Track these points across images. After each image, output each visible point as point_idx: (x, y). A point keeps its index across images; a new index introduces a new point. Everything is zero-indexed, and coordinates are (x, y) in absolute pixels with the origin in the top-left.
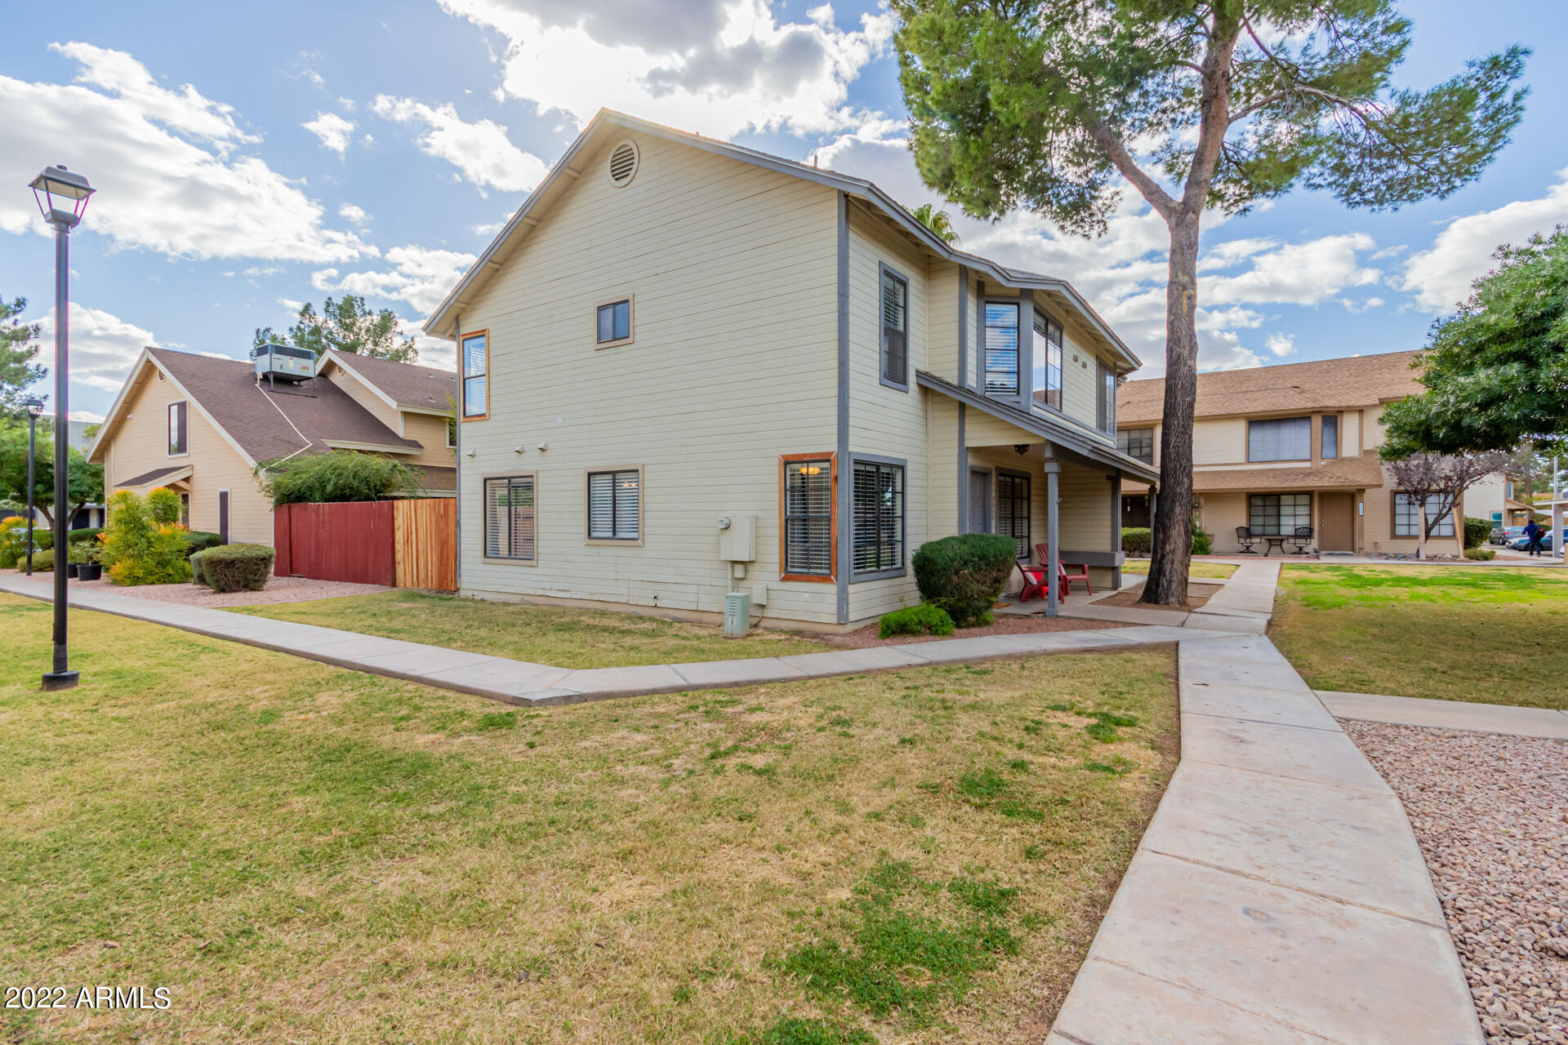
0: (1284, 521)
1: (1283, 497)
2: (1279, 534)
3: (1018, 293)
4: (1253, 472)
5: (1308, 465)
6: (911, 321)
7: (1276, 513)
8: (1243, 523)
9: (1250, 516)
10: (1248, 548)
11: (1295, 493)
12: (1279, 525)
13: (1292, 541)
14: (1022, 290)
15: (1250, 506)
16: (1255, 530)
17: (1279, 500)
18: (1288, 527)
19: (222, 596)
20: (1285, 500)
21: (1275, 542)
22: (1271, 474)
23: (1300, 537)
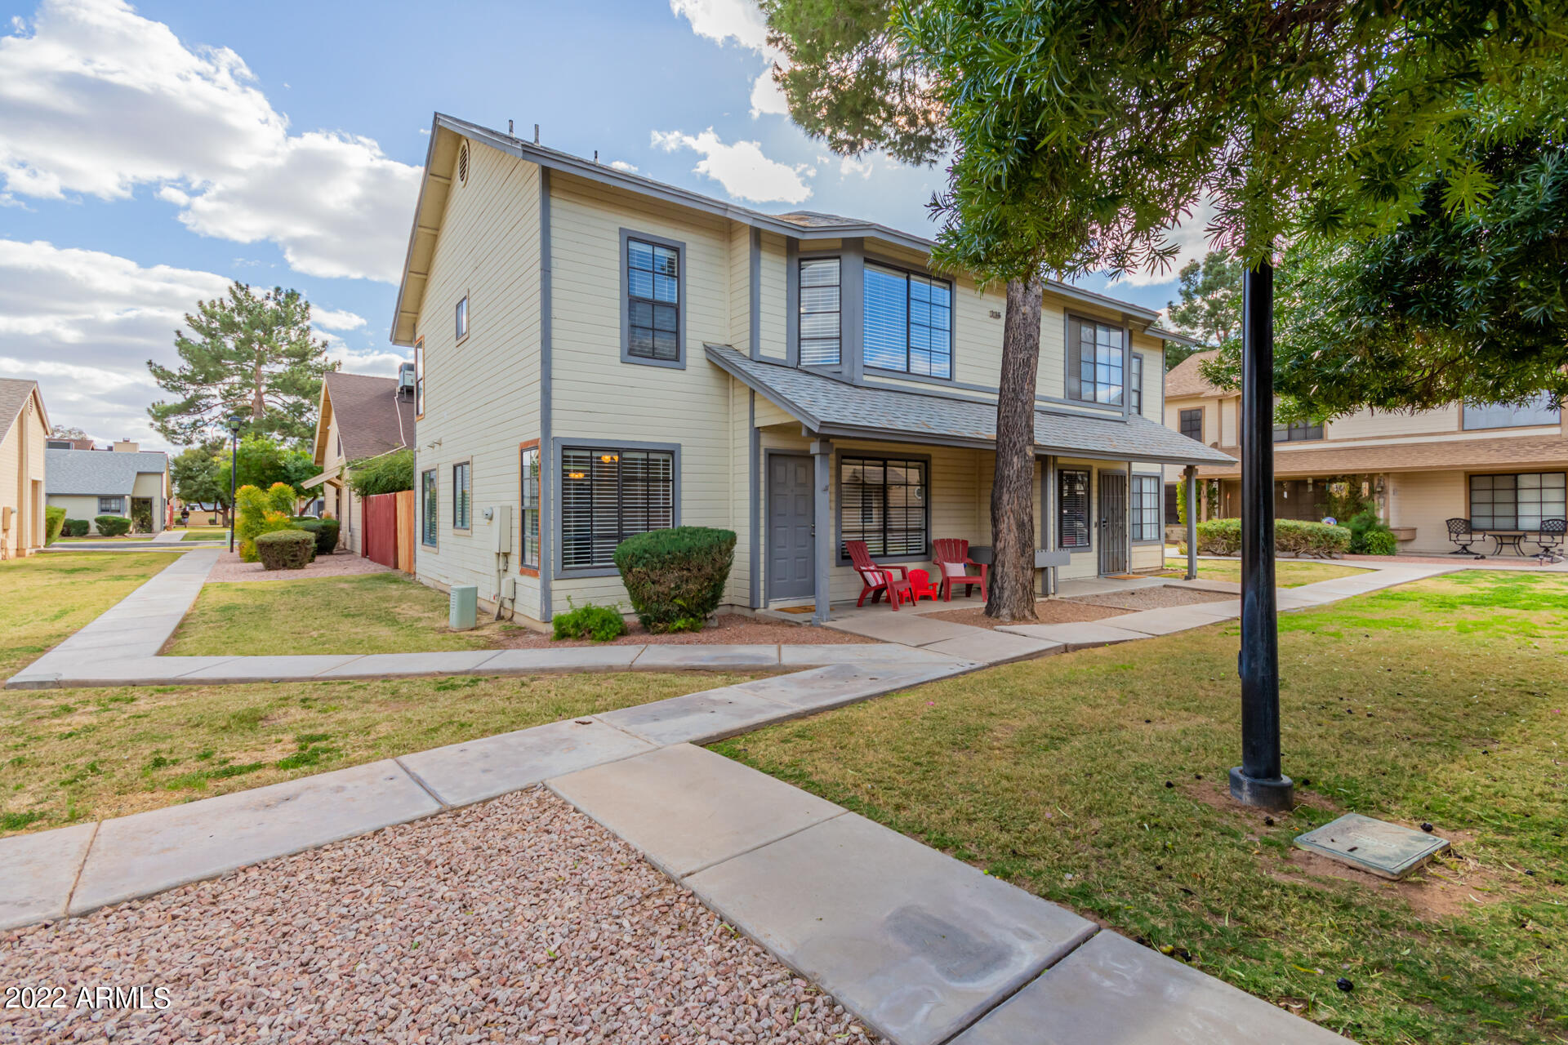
0: (1523, 510)
1: (1520, 478)
2: (1516, 528)
3: (840, 245)
4: (1468, 444)
5: (1556, 431)
6: (690, 290)
7: (1513, 500)
8: (1461, 512)
9: (1471, 503)
10: (1464, 547)
11: (1541, 472)
12: (1516, 517)
13: (1536, 538)
14: (844, 240)
15: (1471, 490)
16: (1478, 522)
17: (1516, 481)
18: (1529, 517)
19: (273, 574)
20: (1525, 481)
21: (1510, 538)
22: (1495, 446)
23: (1548, 532)
